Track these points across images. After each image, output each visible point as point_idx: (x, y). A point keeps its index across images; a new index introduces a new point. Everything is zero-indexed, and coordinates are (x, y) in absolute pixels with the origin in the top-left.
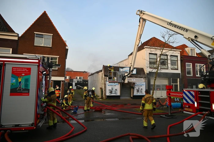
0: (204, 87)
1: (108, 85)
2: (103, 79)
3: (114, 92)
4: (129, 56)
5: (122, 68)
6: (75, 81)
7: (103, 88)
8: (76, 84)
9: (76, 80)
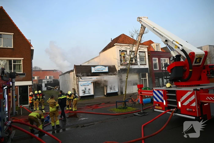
0: (171, 86)
1: (81, 86)
2: (75, 79)
3: (87, 92)
4: (100, 53)
5: (94, 66)
6: (45, 82)
7: (76, 88)
8: (46, 85)
9: (46, 80)
